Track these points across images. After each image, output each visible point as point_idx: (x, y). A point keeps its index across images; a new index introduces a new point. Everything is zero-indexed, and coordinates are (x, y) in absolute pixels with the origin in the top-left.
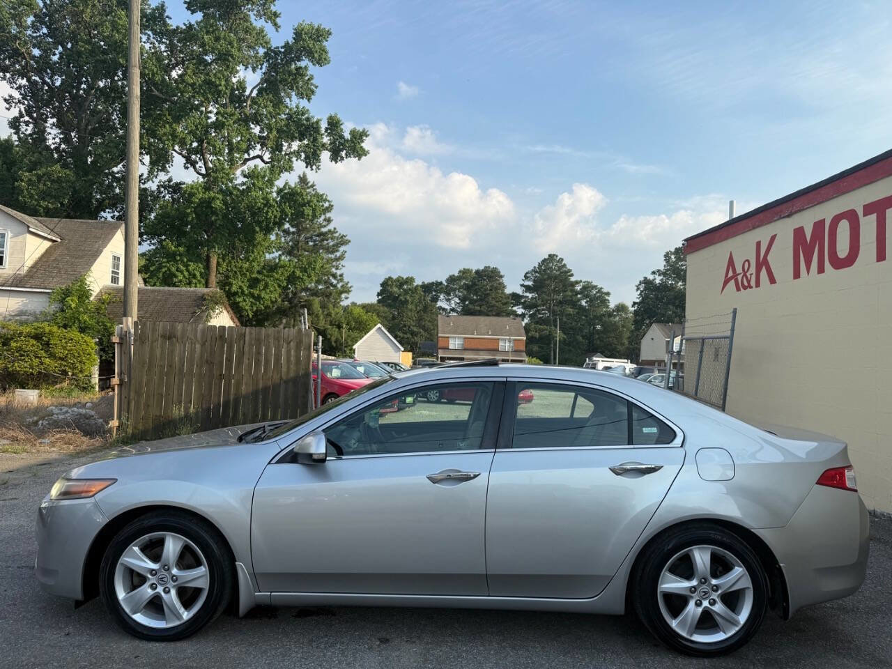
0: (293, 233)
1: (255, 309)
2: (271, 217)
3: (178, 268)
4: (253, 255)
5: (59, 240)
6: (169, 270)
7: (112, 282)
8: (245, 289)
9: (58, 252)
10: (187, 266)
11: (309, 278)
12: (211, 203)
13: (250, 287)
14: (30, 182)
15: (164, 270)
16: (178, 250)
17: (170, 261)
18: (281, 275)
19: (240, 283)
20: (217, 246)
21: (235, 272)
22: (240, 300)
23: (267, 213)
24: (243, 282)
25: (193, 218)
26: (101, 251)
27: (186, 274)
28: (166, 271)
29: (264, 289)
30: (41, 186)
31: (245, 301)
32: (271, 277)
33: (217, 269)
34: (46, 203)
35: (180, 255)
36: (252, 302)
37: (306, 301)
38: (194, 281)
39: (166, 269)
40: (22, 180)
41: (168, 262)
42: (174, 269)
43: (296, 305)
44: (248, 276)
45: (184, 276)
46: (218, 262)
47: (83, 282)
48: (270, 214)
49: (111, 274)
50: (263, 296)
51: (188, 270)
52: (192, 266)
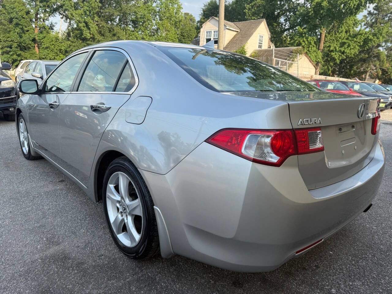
0: (375, 14)
1: (340, 58)
2: (352, 5)
3: (304, 40)
4: (341, 29)
5: (239, 31)
6: (299, 41)
7: (259, 48)
8: (337, 48)
9: (238, 36)
10: (307, 38)
11: (378, 39)
12: (321, 3)
13: (341, 47)
14: (249, 9)
15: (297, 42)
16: (304, 31)
17: (300, 37)
18: (360, 40)
19: (335, 45)
20: (322, 26)
21: (334, 40)
22: (334, 54)
23: (350, 4)
24: (337, 45)
25: (312, 14)
26: (253, 34)
27: (306, 42)
28: (298, 42)
29: (347, 48)
30: (253, 10)
31: (336, 54)
32: (353, 40)
33: (325, 39)
34: (254, 17)
35: (305, 34)
36: (339, 55)
37: (377, 53)
38: (311, 46)
39: (298, 41)
40: (246, 9)
41: (299, 38)
42: (301, 41)
43: (371, 56)
44: (340, 41)
45: (305, 44)
46: (326, 36)
47: (243, 48)
48: (351, 4)
49: (258, 44)
50: (346, 51)
51: (307, 41)
52: (310, 38)
